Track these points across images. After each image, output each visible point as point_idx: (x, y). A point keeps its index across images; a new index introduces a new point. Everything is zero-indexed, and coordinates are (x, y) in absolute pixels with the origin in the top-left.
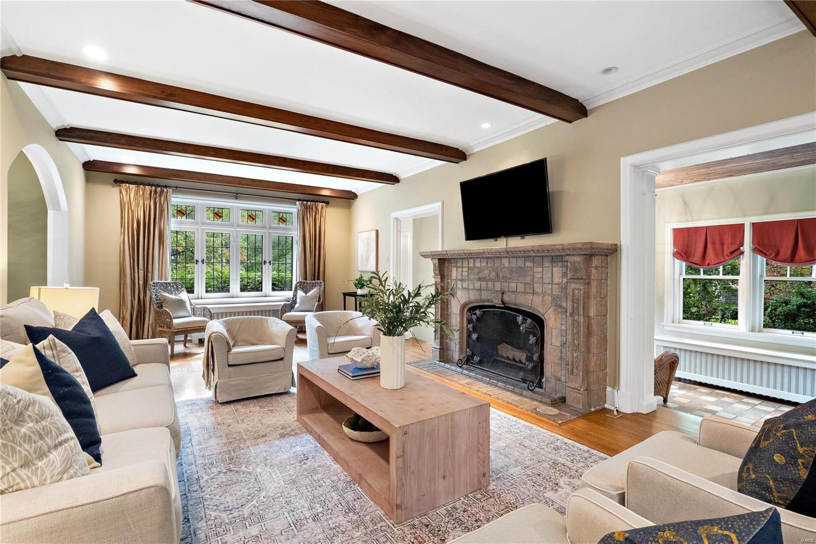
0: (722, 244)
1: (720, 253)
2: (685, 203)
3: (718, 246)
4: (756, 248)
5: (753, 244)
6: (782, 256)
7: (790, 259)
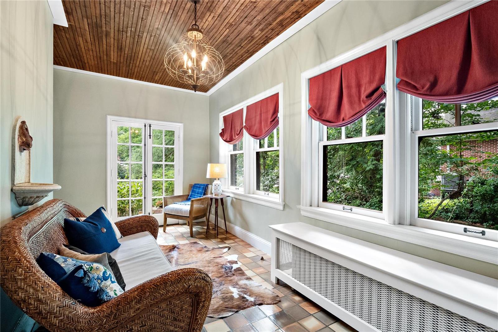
0: (359, 86)
1: (356, 99)
2: (319, 39)
3: (354, 90)
4: (402, 80)
5: (397, 76)
6: (442, 86)
7: (455, 89)
